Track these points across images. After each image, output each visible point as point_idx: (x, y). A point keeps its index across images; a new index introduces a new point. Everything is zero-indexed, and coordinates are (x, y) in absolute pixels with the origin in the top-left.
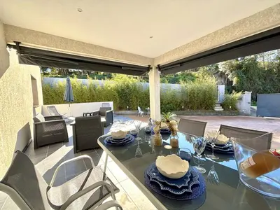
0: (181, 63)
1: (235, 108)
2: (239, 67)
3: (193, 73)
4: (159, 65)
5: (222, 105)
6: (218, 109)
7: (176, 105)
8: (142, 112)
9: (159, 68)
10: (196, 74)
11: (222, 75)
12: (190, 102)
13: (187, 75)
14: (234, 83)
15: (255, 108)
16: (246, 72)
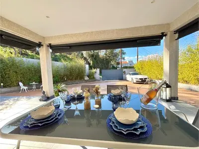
0: (70, 46)
1: (94, 78)
2: (92, 56)
3: (68, 56)
4: (50, 44)
5: (88, 76)
6: (87, 78)
7: (60, 78)
8: (26, 88)
9: (50, 46)
10: (70, 57)
11: (85, 59)
12: (70, 75)
13: (64, 56)
14: (91, 64)
15: (101, 77)
16: (95, 59)
